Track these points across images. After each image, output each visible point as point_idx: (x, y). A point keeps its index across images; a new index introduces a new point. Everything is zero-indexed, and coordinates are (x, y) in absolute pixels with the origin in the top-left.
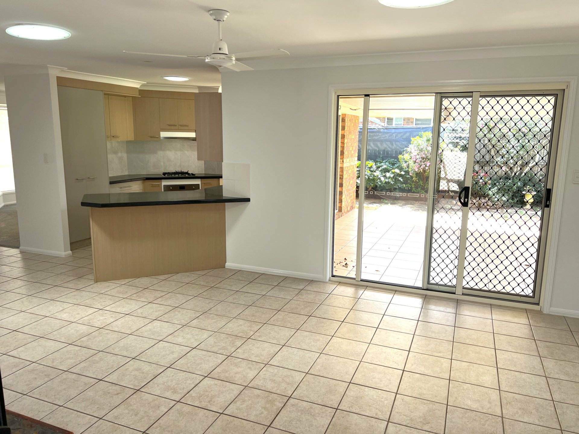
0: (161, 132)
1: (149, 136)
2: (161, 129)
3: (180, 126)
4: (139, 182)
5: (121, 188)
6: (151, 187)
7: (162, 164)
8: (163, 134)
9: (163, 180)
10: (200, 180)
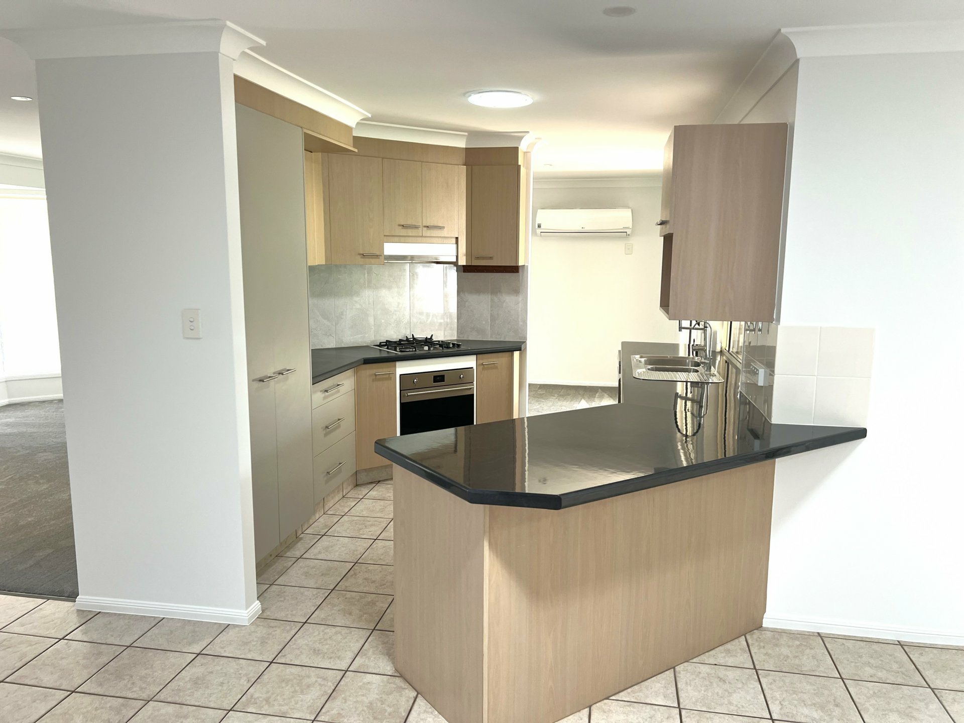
0: (385, 244)
1: (360, 254)
2: (385, 236)
3: (425, 229)
4: (349, 373)
5: (326, 391)
6: (373, 380)
7: (371, 320)
8: (390, 249)
9: (398, 364)
10: (474, 357)
